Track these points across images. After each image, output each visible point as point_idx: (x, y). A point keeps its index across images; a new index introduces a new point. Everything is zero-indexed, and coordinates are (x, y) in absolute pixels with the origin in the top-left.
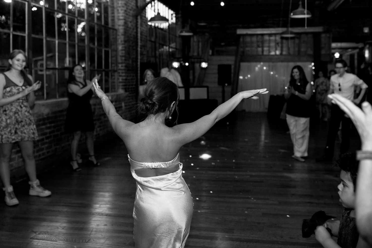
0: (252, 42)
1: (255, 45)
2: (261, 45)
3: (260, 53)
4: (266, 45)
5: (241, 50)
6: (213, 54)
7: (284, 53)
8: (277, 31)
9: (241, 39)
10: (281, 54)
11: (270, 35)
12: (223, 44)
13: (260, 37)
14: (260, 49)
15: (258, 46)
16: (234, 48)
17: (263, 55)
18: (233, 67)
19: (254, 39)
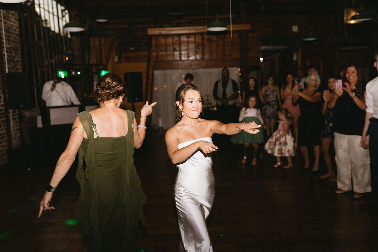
0: (167, 45)
1: (171, 48)
2: (178, 49)
3: (178, 58)
4: (183, 48)
5: (154, 54)
6: (120, 61)
7: (206, 57)
8: (197, 30)
9: (154, 42)
10: (202, 58)
11: (188, 35)
12: (132, 49)
13: (176, 38)
14: (177, 53)
15: (175, 50)
16: (146, 53)
17: (181, 60)
18: (144, 76)
19: (170, 40)
